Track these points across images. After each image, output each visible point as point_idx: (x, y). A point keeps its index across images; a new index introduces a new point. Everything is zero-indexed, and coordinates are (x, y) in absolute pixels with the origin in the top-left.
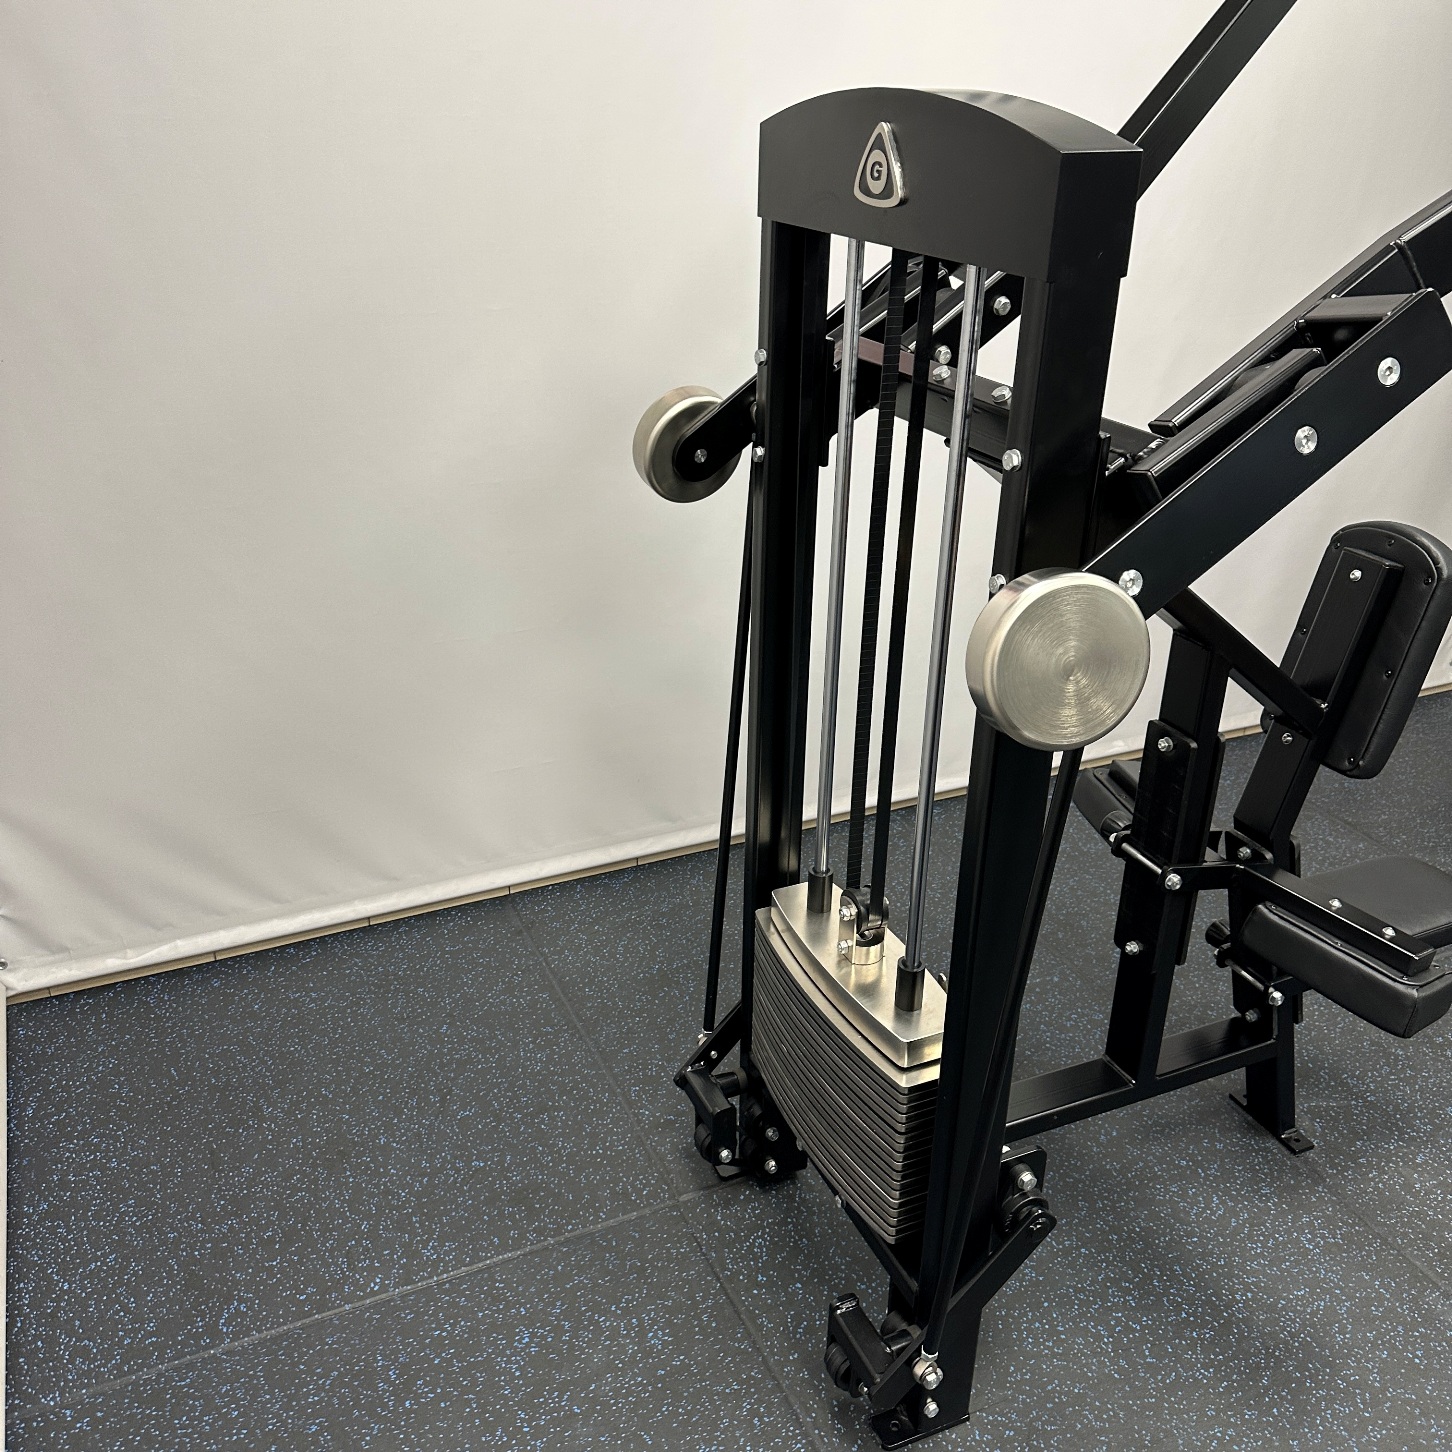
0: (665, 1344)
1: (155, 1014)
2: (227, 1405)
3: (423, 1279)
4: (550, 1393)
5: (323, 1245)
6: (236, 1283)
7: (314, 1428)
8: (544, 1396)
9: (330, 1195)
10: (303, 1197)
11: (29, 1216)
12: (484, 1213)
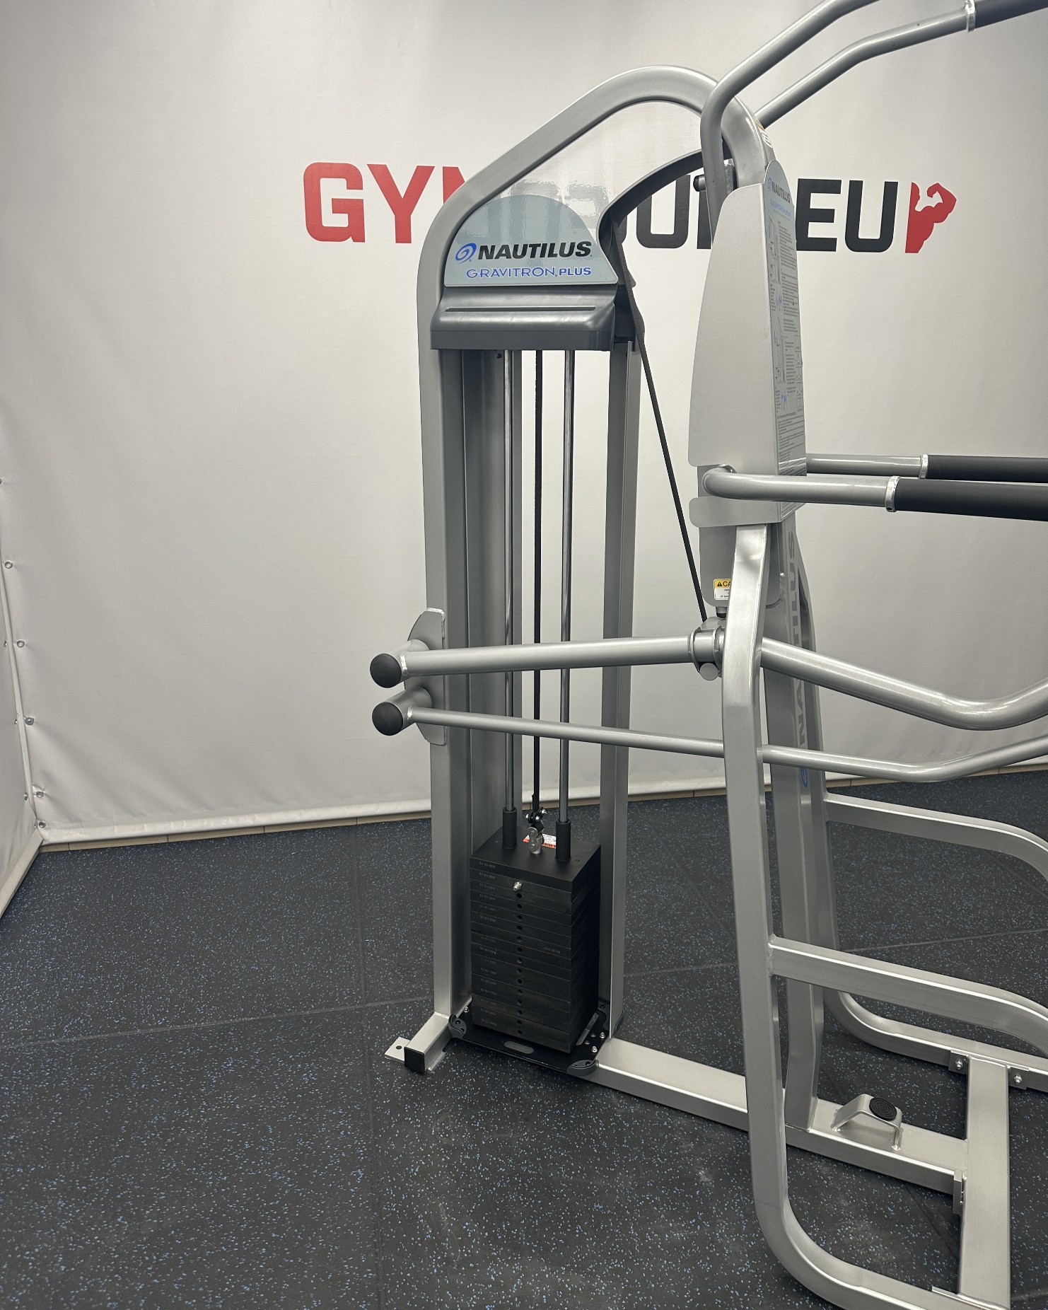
0: (311, 1081)
3: (189, 1023)
4: (228, 1095)
7: (85, 1089)
8: (223, 1097)
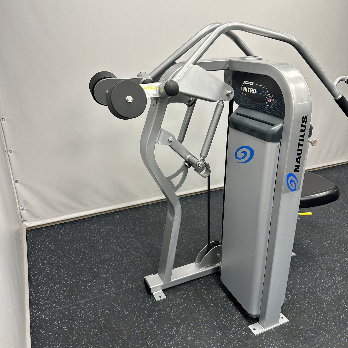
1: (60, 232)
2: (80, 314)
5: (101, 280)
6: (81, 289)
9: (102, 270)
10: (96, 270)
11: (33, 275)
12: (138, 273)
